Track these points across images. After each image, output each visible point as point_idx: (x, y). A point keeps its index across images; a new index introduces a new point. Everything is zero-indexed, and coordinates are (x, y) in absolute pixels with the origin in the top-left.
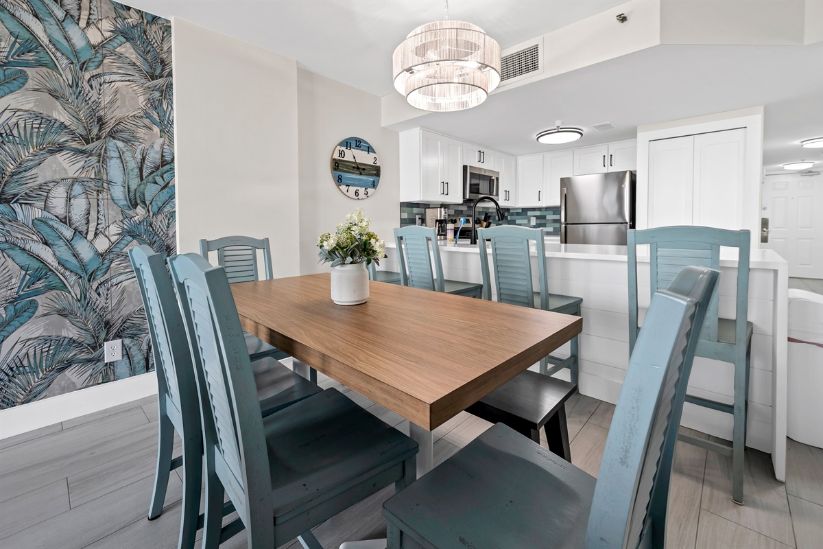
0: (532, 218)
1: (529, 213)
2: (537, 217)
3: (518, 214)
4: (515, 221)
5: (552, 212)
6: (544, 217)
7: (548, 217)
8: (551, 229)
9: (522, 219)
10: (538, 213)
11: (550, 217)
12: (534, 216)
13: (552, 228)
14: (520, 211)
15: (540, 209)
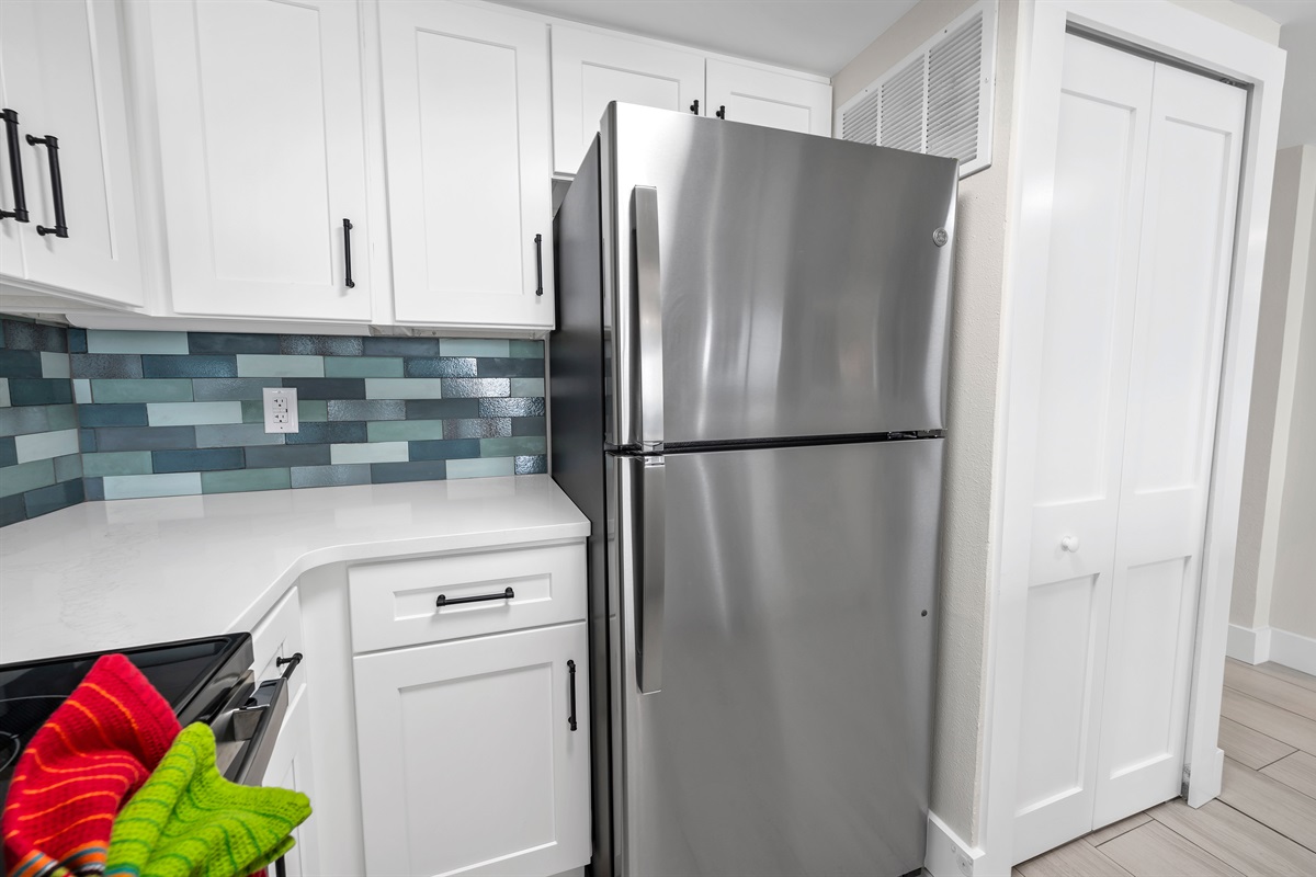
0: (269, 394)
1: (248, 365)
2: (309, 390)
3: (157, 367)
4: (141, 409)
5: (398, 363)
6: (351, 389)
7: (374, 389)
8: (395, 451)
9: (195, 398)
10: (311, 366)
11: (388, 386)
12: (287, 382)
13: (405, 445)
14: (182, 348)
15: (323, 343)
